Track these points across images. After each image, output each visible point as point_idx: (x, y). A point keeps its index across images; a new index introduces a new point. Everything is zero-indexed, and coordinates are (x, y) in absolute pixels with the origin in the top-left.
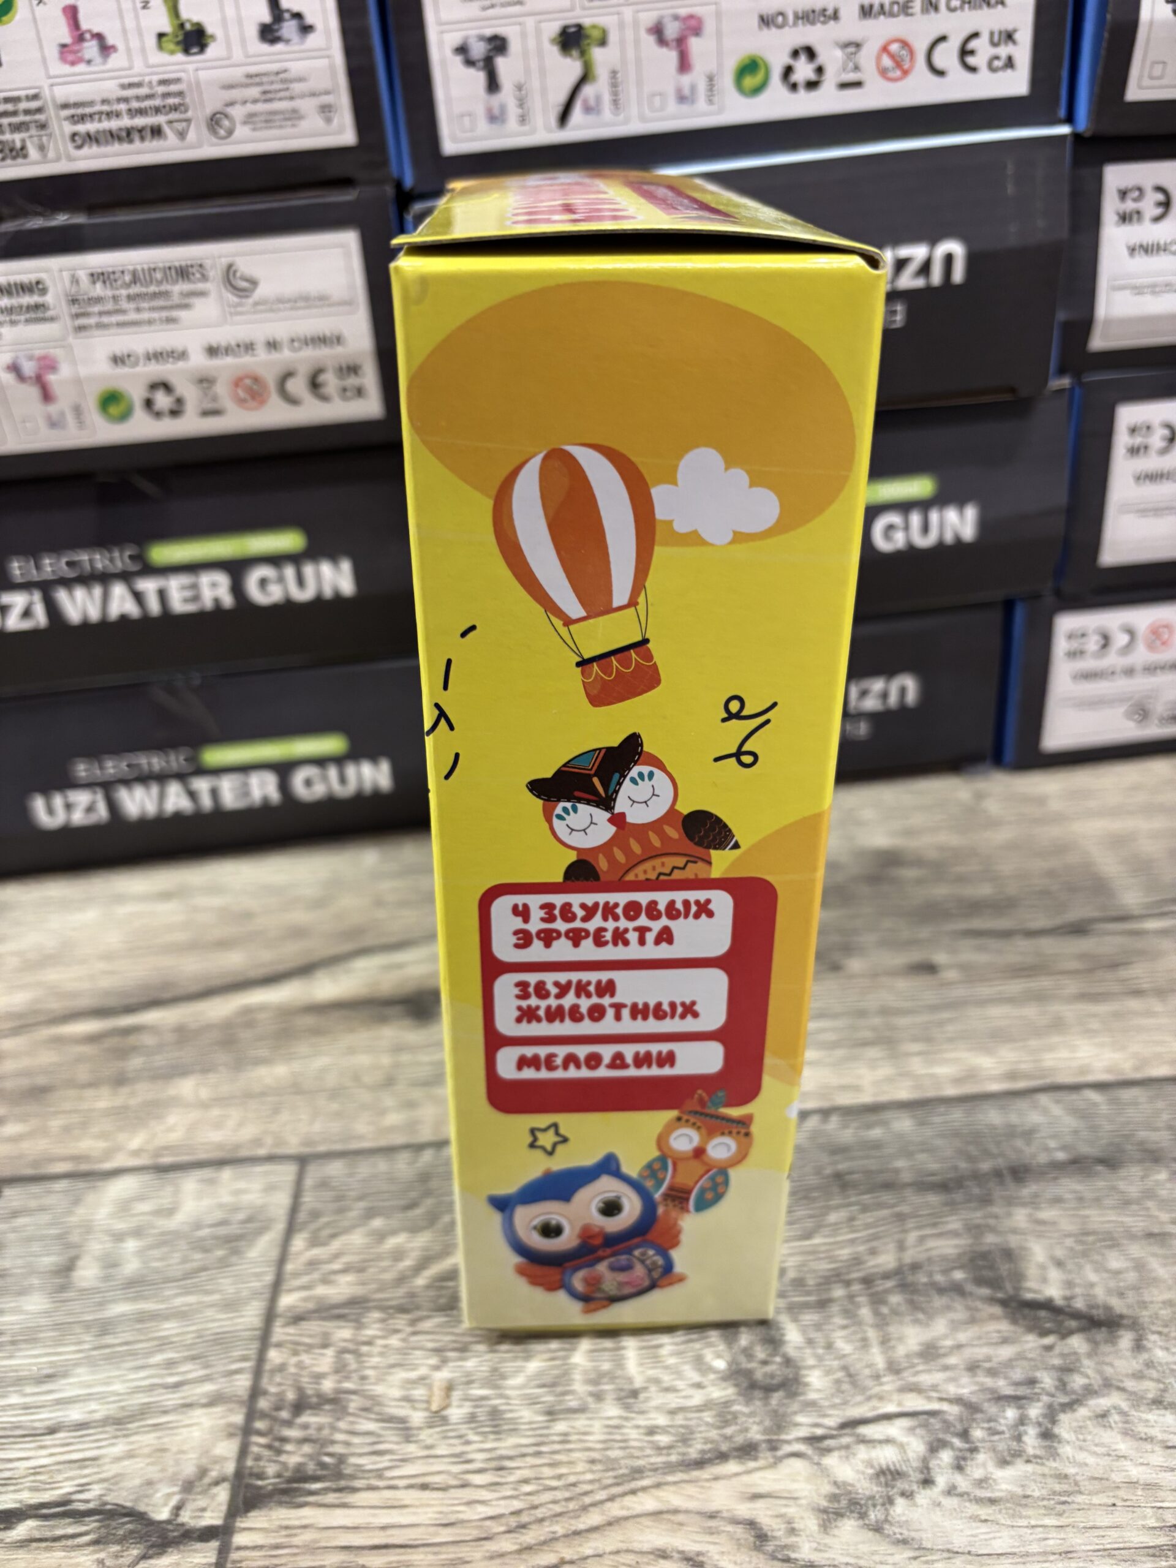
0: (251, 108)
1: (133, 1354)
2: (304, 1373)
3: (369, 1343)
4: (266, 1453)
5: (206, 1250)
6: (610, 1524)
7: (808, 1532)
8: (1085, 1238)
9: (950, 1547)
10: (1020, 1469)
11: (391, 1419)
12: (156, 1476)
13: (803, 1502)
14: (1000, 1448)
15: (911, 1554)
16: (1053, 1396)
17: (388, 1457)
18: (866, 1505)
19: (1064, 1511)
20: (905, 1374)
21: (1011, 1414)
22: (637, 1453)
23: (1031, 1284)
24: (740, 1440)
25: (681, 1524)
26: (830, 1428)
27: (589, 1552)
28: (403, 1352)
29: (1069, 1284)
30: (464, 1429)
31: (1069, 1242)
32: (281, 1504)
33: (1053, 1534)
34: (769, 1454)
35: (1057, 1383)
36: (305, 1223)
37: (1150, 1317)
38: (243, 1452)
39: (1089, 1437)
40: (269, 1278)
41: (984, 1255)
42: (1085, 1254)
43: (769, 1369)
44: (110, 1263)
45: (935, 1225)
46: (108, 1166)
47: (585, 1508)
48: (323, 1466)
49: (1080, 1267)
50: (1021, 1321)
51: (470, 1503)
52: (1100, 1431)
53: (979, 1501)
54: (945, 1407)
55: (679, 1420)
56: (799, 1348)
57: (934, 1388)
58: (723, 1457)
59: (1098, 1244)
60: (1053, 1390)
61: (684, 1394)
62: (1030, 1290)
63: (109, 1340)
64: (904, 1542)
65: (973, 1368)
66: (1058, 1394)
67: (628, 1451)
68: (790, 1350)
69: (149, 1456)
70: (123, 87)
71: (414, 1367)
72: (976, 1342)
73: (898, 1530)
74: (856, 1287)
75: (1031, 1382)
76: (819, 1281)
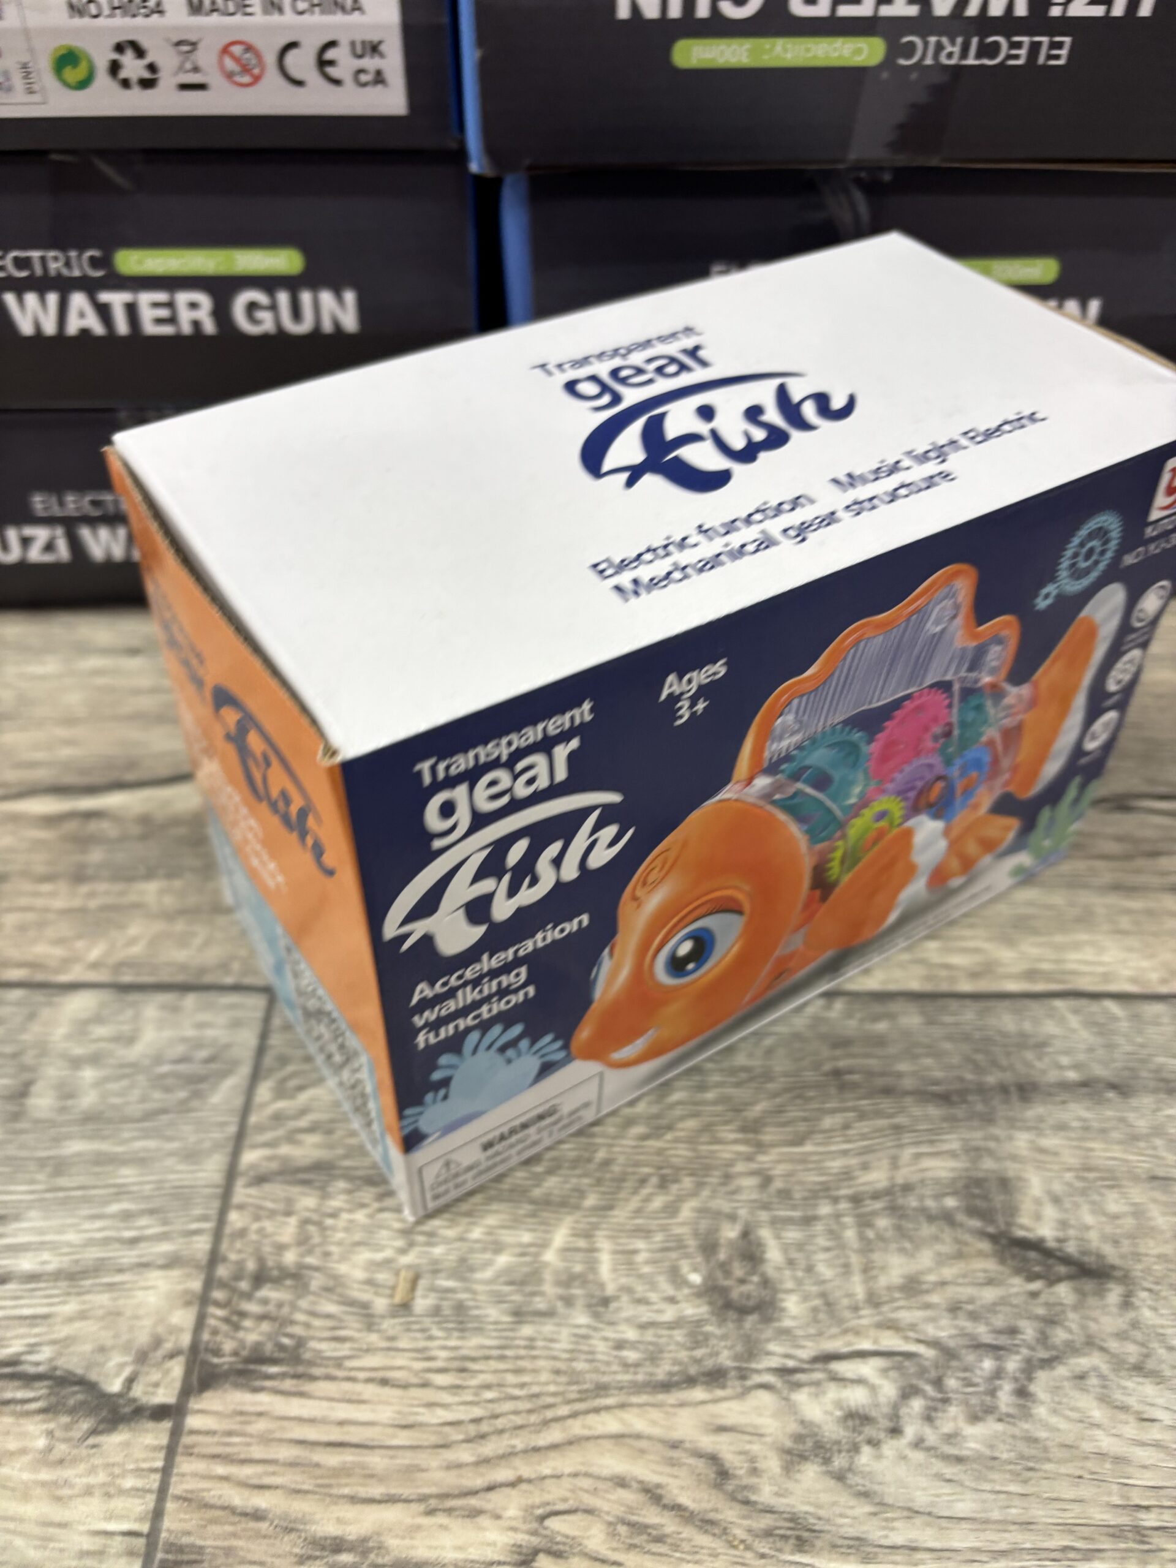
1: (87, 1200)
2: (266, 1241)
3: (334, 1215)
4: (224, 1327)
5: (167, 1090)
6: (570, 1443)
7: (770, 1474)
8: (1086, 1175)
9: (910, 1505)
10: (990, 1427)
11: (352, 1303)
12: (109, 1343)
13: (768, 1439)
14: (973, 1402)
15: (868, 1509)
16: (1032, 1349)
17: (348, 1345)
18: (830, 1449)
19: (1030, 1479)
20: (885, 1308)
21: (988, 1364)
22: (603, 1368)
23: (1024, 1220)
24: (709, 1364)
25: (642, 1452)
26: (802, 1361)
27: (547, 1471)
28: (370, 1230)
29: (1063, 1224)
30: (427, 1322)
31: (1069, 1176)
32: (237, 1386)
33: (1017, 1502)
34: (737, 1383)
35: (1039, 1336)
36: (271, 1071)
37: (1142, 1271)
38: (200, 1323)
39: (1065, 1400)
40: (232, 1129)
41: (979, 1182)
42: (1084, 1192)
43: (745, 1288)
44: (66, 1093)
45: (932, 1142)
46: (64, 978)
47: (546, 1423)
48: (282, 1348)
49: (1077, 1205)
50: (1009, 1262)
51: (431, 1405)
52: (1076, 1394)
53: (946, 1458)
54: (921, 1349)
55: (649, 1335)
56: (779, 1269)
57: (913, 1327)
58: (690, 1381)
59: (1100, 1183)
60: (1033, 1343)
61: (655, 1307)
62: (1022, 1227)
63: (62, 1181)
65: (954, 1309)
66: (1039, 1347)
67: (594, 1364)
68: (769, 1270)
69: (102, 1318)
71: (379, 1248)
72: (960, 1281)
73: (860, 1481)
74: (843, 1206)
75: (1013, 1331)
76: (806, 1194)
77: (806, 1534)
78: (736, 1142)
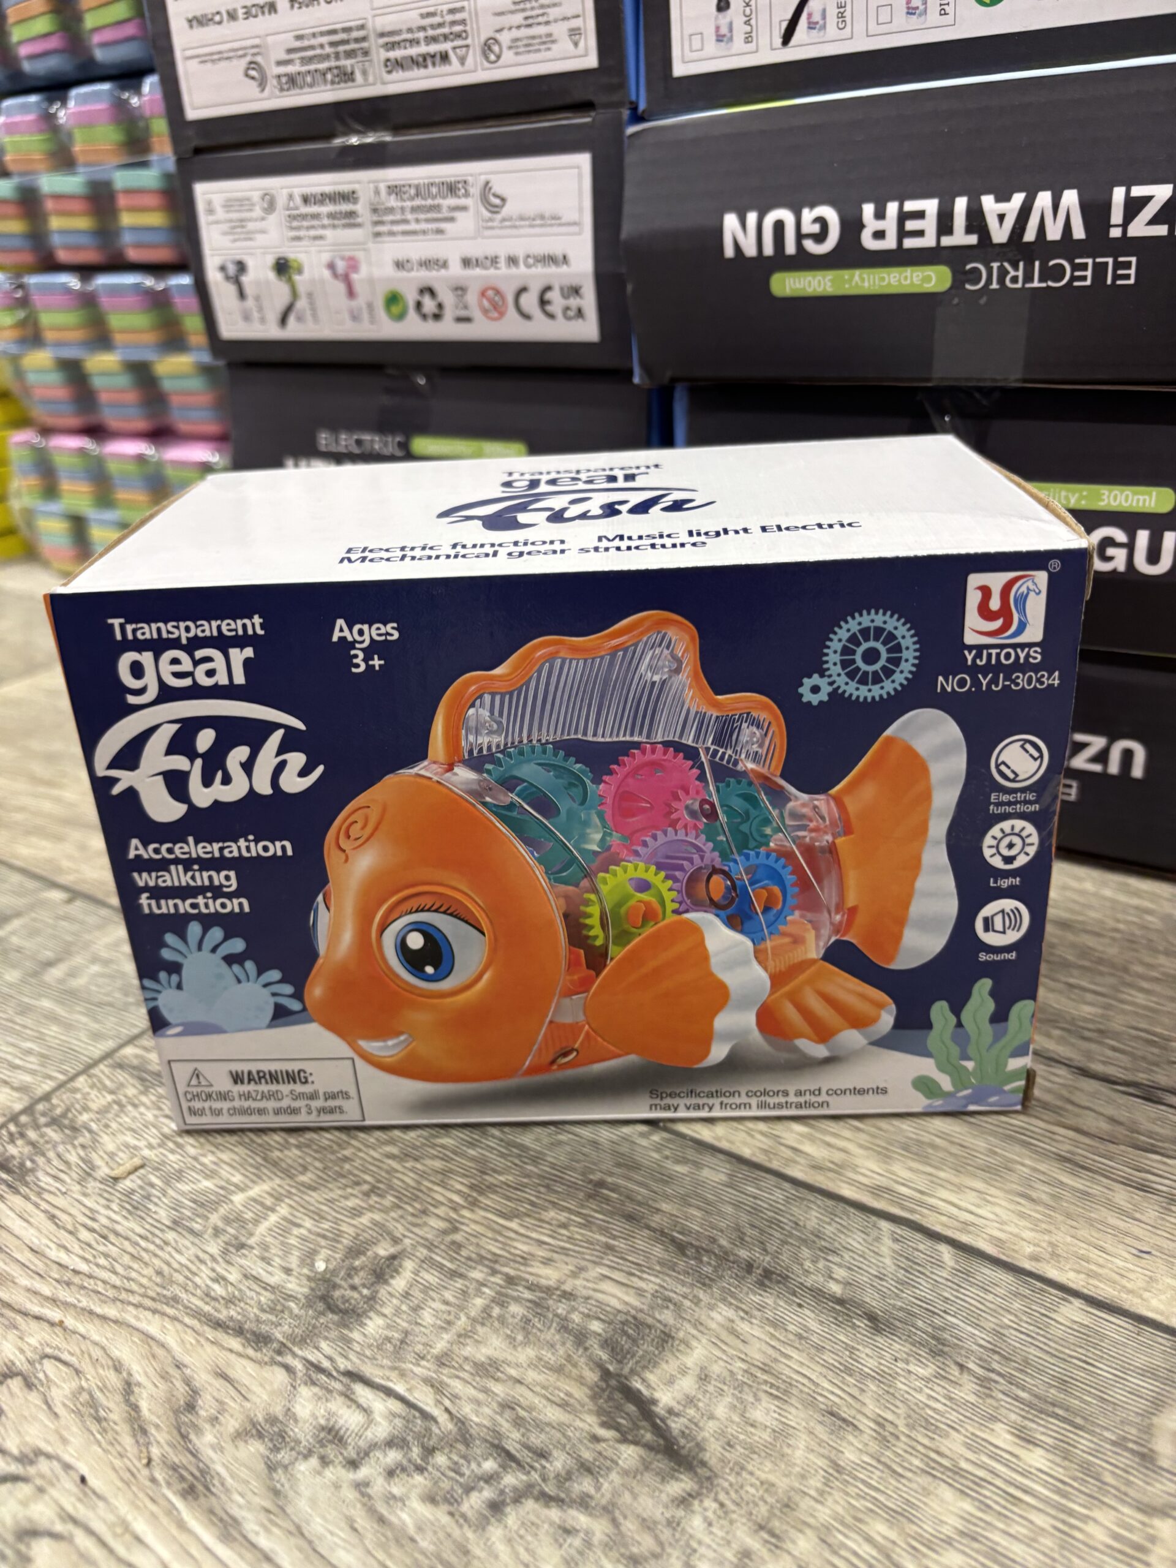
0: (515, 33)
1: (19, 1034)
2: (82, 1102)
3: (136, 1106)
4: (6, 1138)
7: (222, 1429)
8: (759, 1374)
9: (303, 1525)
10: (439, 1515)
11: (87, 1161)
13: (248, 1405)
14: (442, 1485)
15: (267, 1504)
16: (544, 1480)
17: (58, 1185)
18: (287, 1443)
20: (446, 1371)
21: (489, 1466)
22: (190, 1287)
23: (653, 1376)
24: (264, 1328)
25: (153, 1356)
26: (336, 1368)
27: (82, 1330)
28: (147, 1124)
29: (690, 1401)
30: (117, 1196)
31: (739, 1366)
34: (270, 1353)
35: (563, 1473)
37: (732, 1484)
39: (529, 1538)
41: (639, 1324)
42: (741, 1386)
43: (349, 1293)
44: (72, 974)
45: (630, 1275)
48: (21, 1166)
49: (721, 1393)
50: (601, 1401)
51: (61, 1246)
52: (546, 1540)
53: (372, 1511)
54: (443, 1418)
55: (245, 1285)
56: (392, 1295)
57: (455, 1397)
58: (239, 1331)
59: (766, 1388)
60: (551, 1475)
61: (271, 1269)
62: (644, 1380)
63: (19, 1019)
64: (276, 1493)
65: (507, 1406)
66: (552, 1482)
67: (188, 1282)
68: (384, 1291)
70: (423, 16)
71: (140, 1138)
72: (538, 1389)
73: (283, 1480)
74: (498, 1280)
75: (542, 1454)
76: (474, 1256)
77: (200, 1487)
78: (459, 1192)
